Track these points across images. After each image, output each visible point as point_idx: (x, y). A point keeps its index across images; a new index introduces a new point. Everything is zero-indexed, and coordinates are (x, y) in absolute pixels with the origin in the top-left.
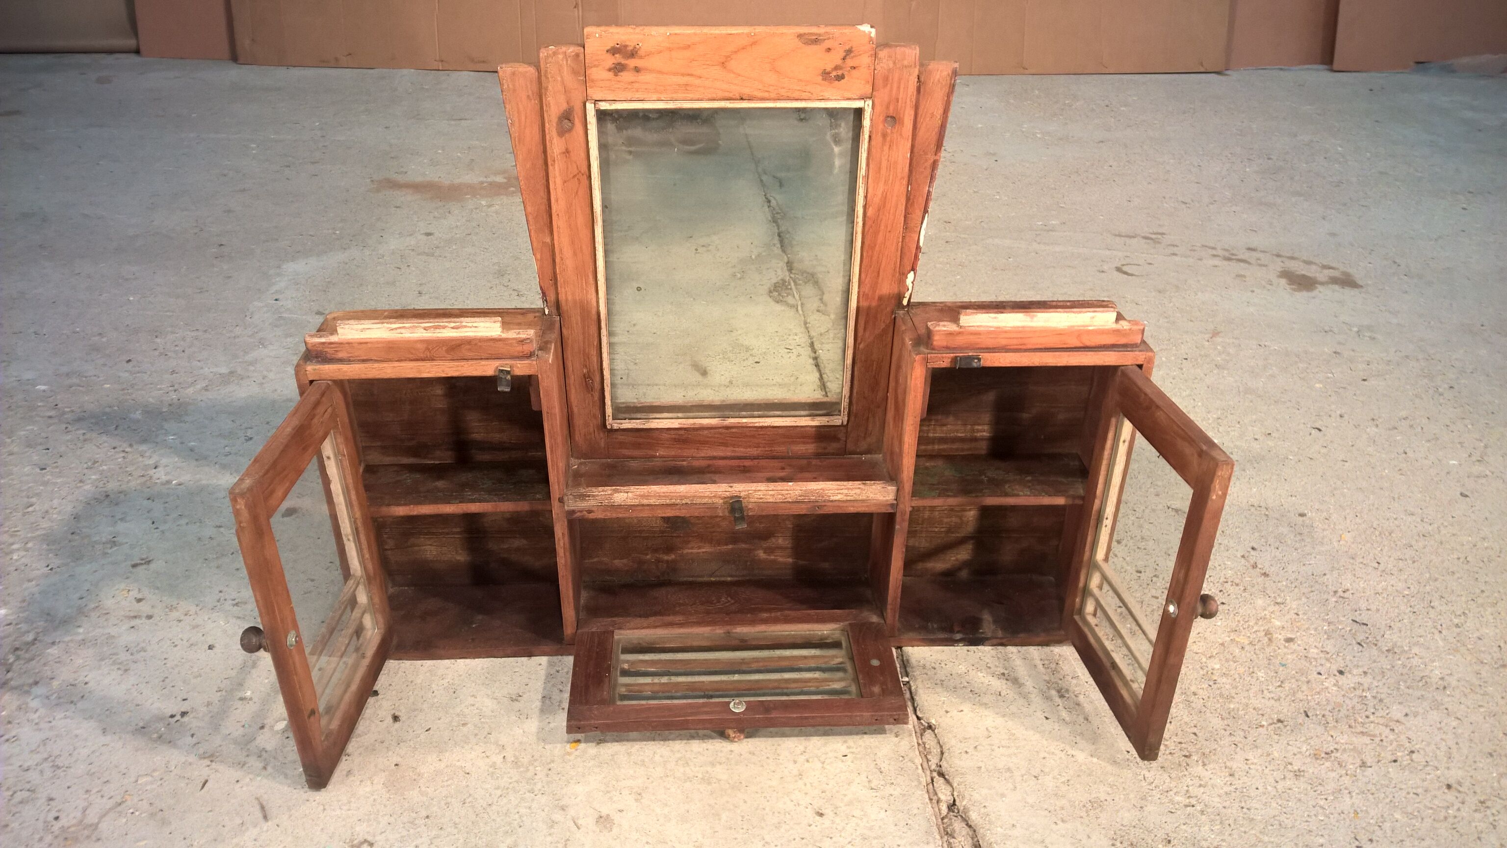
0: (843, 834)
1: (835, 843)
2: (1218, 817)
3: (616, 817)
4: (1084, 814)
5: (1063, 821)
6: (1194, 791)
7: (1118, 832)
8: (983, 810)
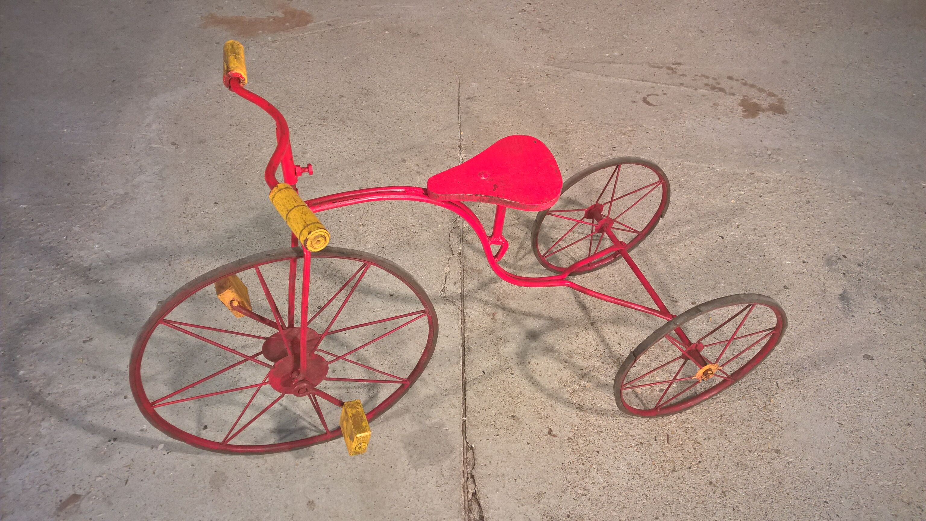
0: (420, 512)
1: (416, 517)
2: (596, 502)
3: (316, 502)
4: (533, 501)
5: (522, 505)
6: (589, 487)
7: (547, 511)
8: (487, 499)
